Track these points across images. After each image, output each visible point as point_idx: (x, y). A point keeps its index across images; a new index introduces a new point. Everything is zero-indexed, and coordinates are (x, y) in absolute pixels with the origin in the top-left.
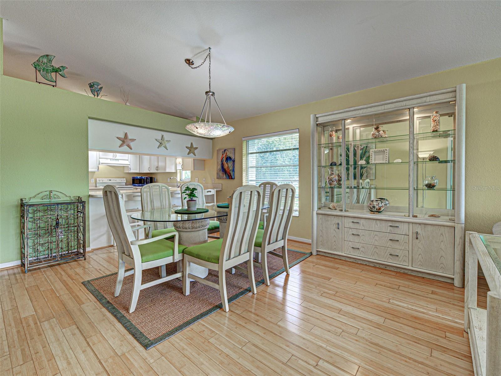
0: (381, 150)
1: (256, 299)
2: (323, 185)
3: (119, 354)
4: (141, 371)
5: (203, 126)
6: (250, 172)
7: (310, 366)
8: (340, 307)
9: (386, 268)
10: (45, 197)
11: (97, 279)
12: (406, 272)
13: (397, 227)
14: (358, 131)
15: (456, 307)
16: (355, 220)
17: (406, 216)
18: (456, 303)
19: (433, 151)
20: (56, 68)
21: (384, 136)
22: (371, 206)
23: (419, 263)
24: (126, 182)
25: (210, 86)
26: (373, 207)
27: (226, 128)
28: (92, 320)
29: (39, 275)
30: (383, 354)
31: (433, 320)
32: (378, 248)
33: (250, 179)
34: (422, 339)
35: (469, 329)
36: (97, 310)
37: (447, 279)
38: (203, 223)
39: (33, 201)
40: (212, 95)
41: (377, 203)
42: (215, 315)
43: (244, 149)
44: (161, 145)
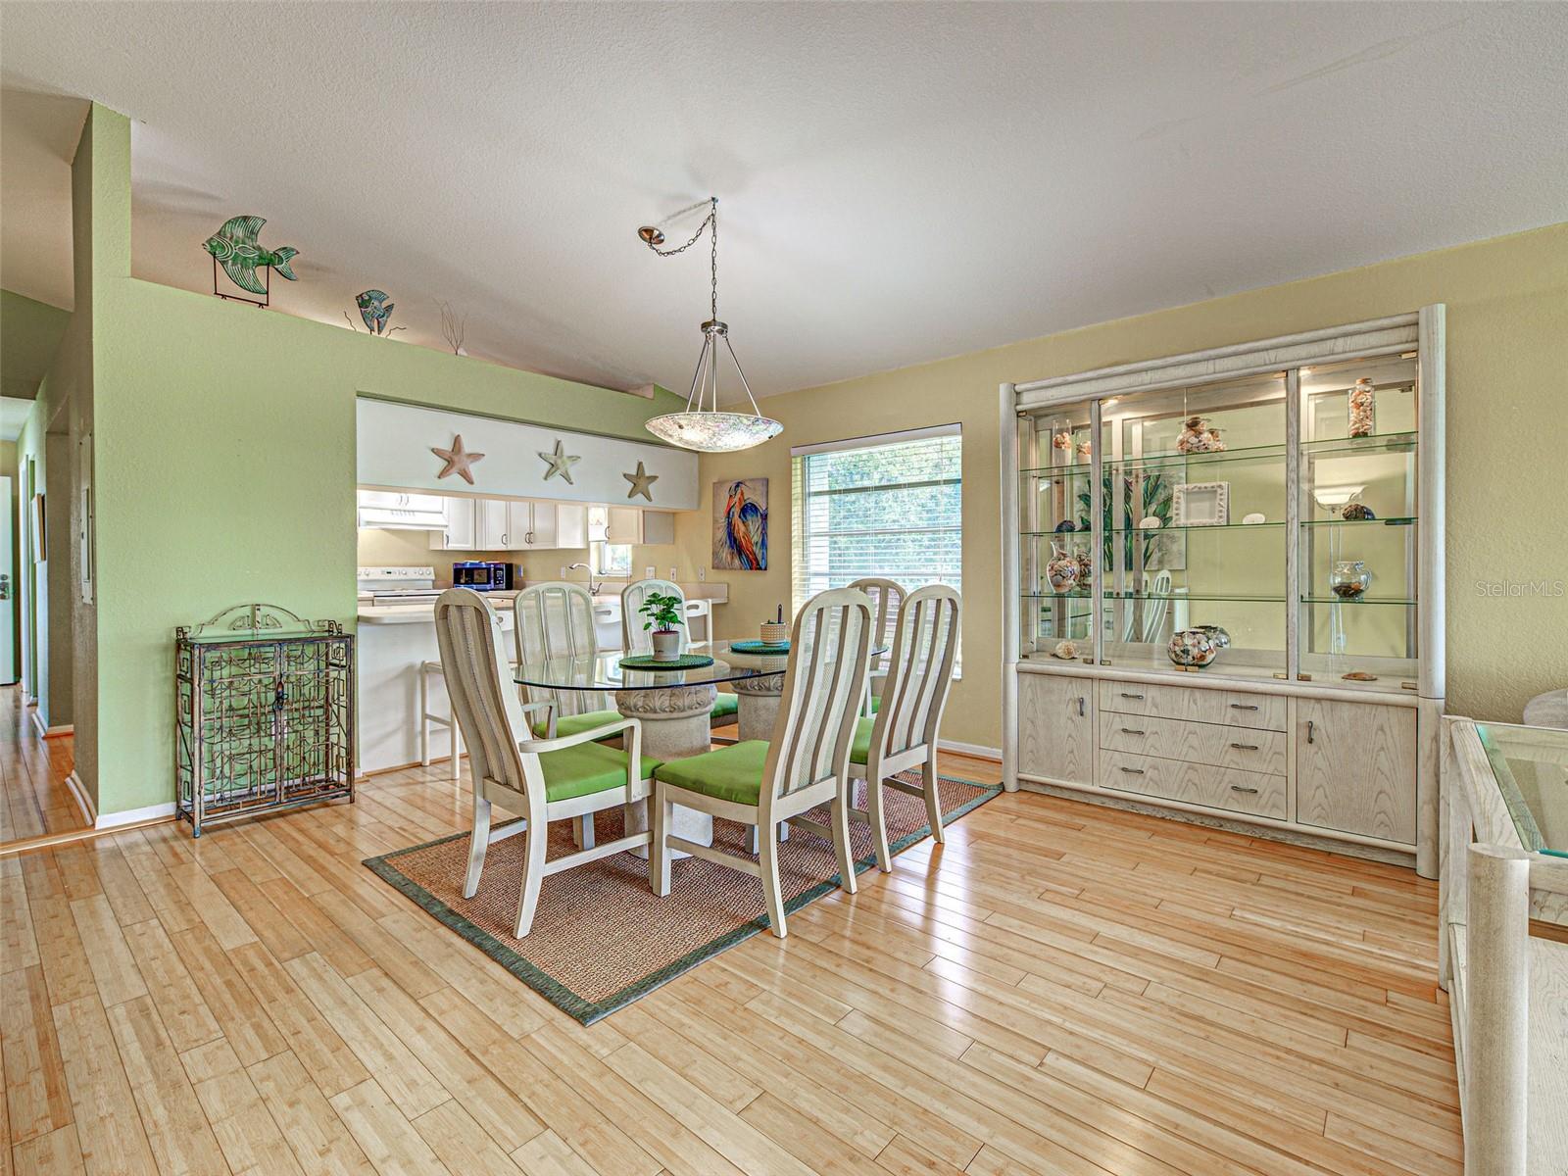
0: (1206, 488)
1: (856, 907)
2: (1035, 588)
3: (516, 1036)
4: (583, 1075)
5: (698, 422)
6: (813, 550)
7: (1022, 1066)
8: (1094, 927)
9: (1221, 826)
10: (239, 624)
11: (402, 853)
12: (1280, 837)
13: (1251, 708)
14: (1137, 431)
15: (1419, 928)
16: (1132, 690)
17: (1280, 676)
18: (1420, 920)
19: (1362, 484)
20: (267, 252)
21: (1214, 445)
22: (1177, 648)
23: (1316, 813)
24: (434, 578)
25: (714, 306)
26: (1183, 651)
27: (763, 427)
28: (420, 956)
29: (235, 844)
30: (1216, 1041)
31: (1349, 961)
32: (1200, 771)
33: (813, 569)
34: (1322, 1007)
35: (1450, 982)
36: (425, 933)
37: (1398, 856)
38: (701, 697)
39: (210, 634)
40: (721, 332)
41: (1195, 641)
42: (750, 945)
43: (796, 481)
44: (553, 470)
